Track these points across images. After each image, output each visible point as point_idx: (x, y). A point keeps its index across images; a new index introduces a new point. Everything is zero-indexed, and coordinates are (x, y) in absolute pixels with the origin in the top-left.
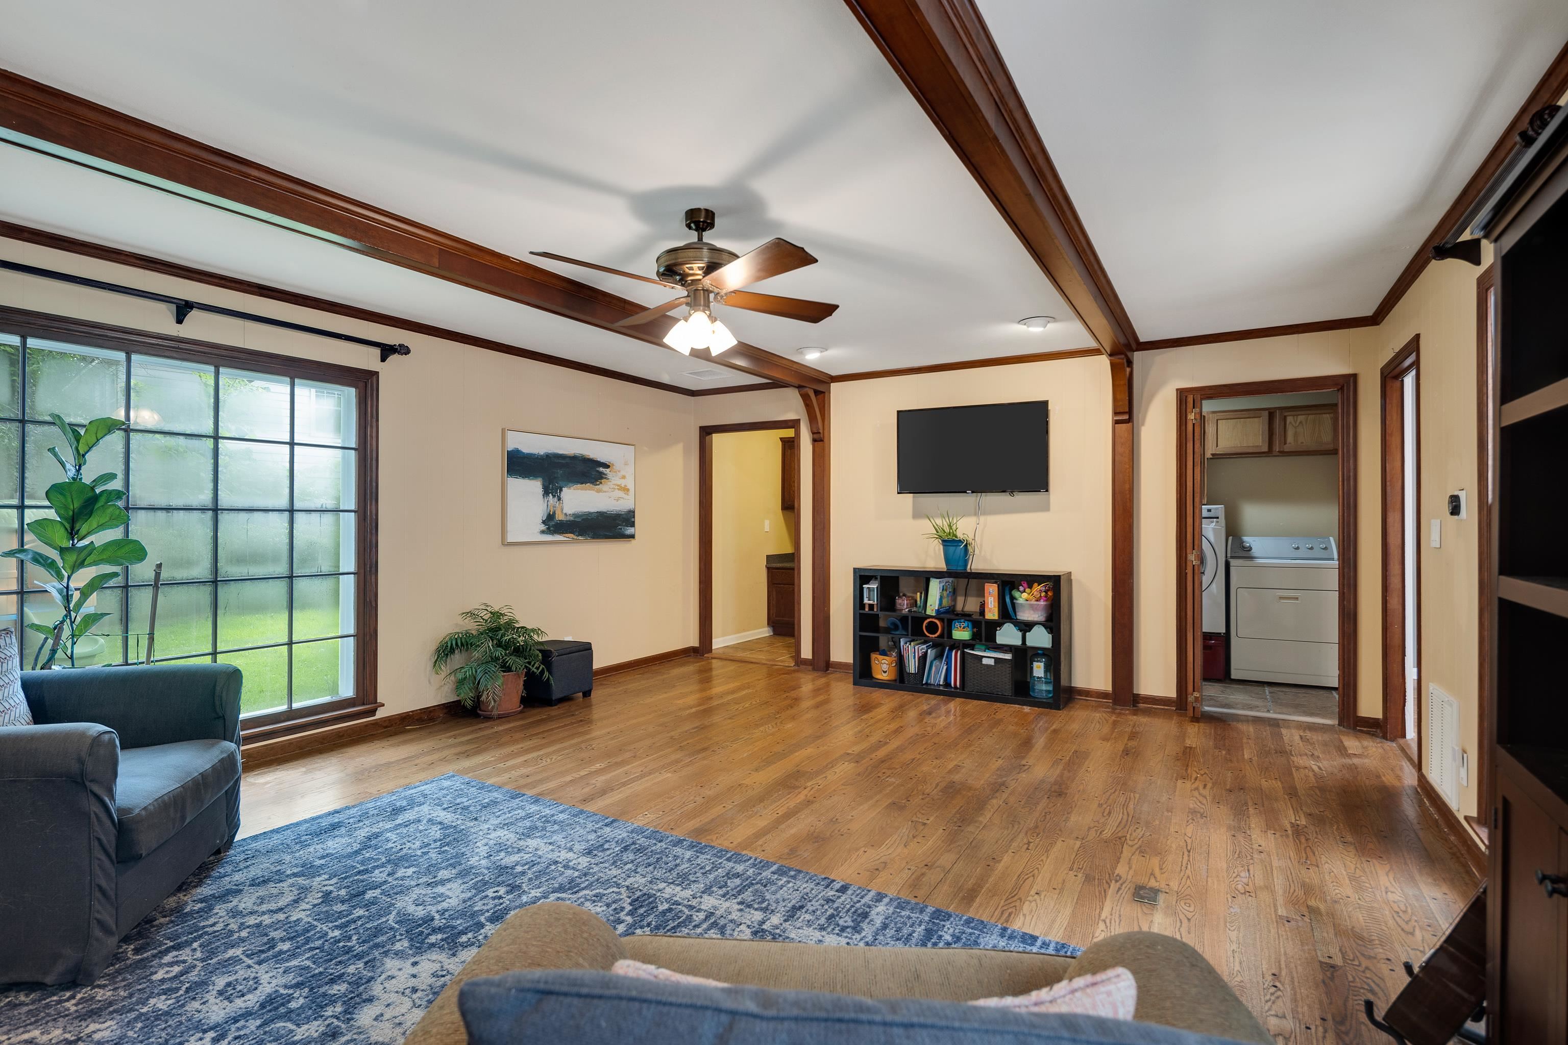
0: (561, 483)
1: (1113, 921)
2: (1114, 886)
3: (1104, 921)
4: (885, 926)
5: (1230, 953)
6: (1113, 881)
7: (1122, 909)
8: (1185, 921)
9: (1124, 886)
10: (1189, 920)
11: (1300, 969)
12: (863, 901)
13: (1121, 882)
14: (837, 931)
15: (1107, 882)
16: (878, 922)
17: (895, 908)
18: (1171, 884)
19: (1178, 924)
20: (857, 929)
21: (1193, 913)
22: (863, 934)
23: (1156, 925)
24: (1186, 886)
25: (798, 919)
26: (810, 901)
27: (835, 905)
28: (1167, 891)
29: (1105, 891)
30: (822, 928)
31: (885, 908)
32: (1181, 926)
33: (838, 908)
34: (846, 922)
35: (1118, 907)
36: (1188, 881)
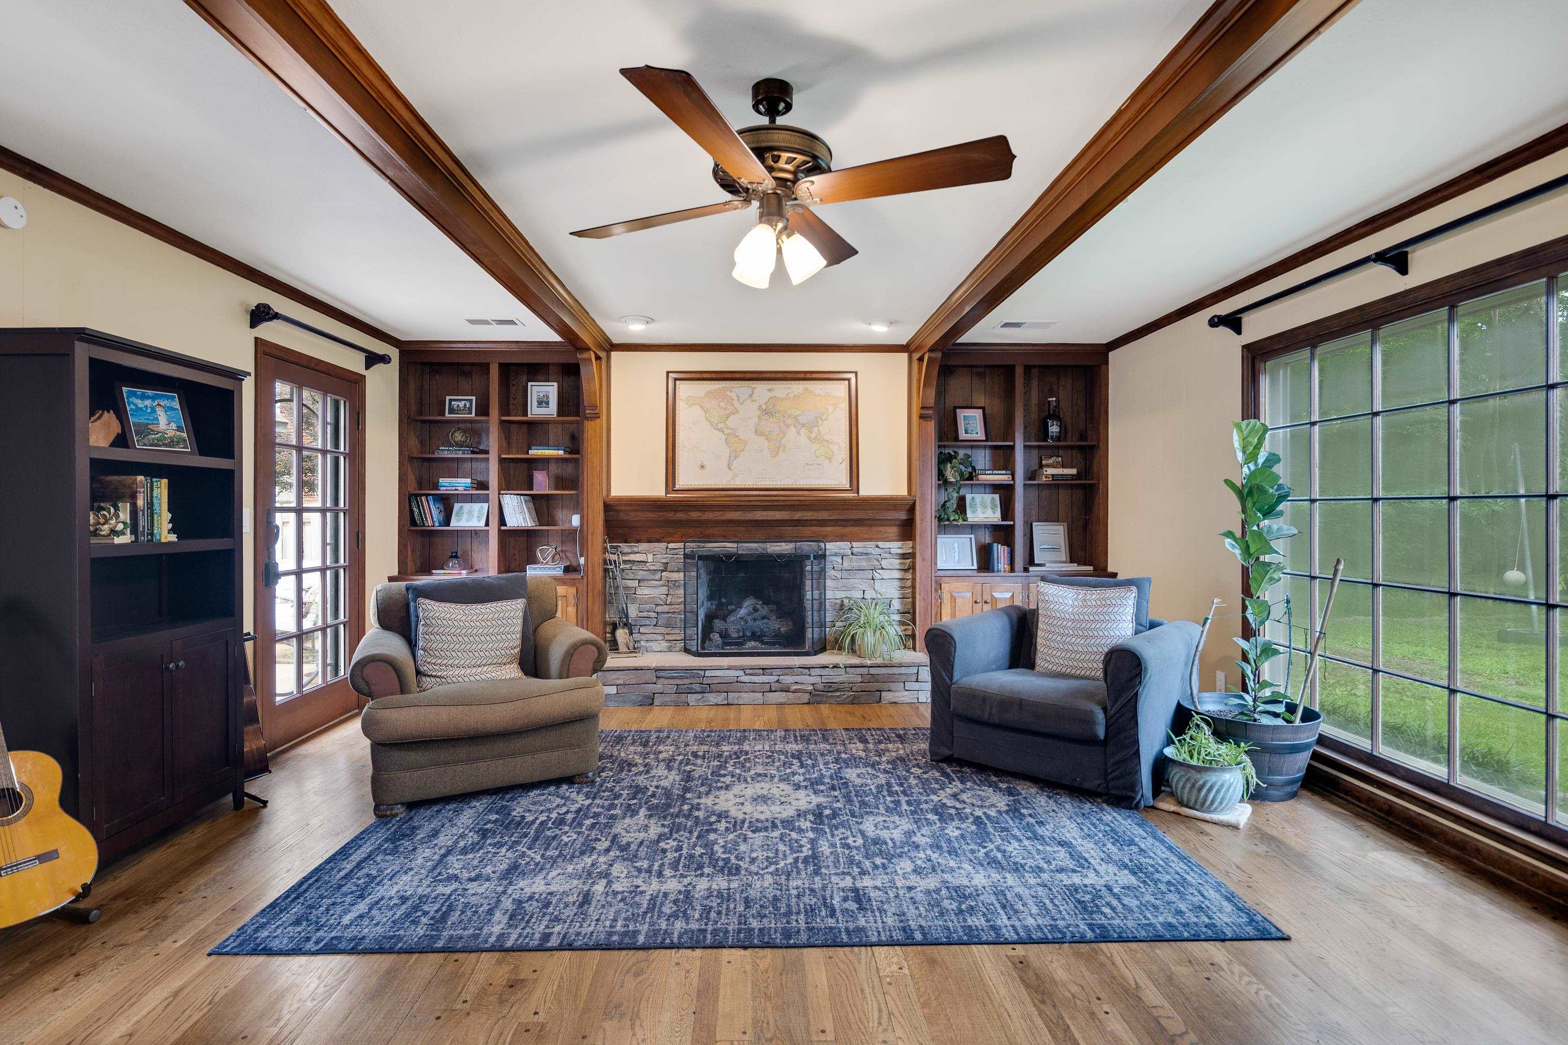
4: (490, 912)
12: (519, 930)
14: (537, 896)
16: (498, 915)
17: (480, 934)
20: (519, 903)
22: (510, 900)
25: (579, 894)
26: (575, 914)
27: (547, 917)
30: (551, 894)
31: (492, 929)
33: (543, 916)
34: (531, 905)
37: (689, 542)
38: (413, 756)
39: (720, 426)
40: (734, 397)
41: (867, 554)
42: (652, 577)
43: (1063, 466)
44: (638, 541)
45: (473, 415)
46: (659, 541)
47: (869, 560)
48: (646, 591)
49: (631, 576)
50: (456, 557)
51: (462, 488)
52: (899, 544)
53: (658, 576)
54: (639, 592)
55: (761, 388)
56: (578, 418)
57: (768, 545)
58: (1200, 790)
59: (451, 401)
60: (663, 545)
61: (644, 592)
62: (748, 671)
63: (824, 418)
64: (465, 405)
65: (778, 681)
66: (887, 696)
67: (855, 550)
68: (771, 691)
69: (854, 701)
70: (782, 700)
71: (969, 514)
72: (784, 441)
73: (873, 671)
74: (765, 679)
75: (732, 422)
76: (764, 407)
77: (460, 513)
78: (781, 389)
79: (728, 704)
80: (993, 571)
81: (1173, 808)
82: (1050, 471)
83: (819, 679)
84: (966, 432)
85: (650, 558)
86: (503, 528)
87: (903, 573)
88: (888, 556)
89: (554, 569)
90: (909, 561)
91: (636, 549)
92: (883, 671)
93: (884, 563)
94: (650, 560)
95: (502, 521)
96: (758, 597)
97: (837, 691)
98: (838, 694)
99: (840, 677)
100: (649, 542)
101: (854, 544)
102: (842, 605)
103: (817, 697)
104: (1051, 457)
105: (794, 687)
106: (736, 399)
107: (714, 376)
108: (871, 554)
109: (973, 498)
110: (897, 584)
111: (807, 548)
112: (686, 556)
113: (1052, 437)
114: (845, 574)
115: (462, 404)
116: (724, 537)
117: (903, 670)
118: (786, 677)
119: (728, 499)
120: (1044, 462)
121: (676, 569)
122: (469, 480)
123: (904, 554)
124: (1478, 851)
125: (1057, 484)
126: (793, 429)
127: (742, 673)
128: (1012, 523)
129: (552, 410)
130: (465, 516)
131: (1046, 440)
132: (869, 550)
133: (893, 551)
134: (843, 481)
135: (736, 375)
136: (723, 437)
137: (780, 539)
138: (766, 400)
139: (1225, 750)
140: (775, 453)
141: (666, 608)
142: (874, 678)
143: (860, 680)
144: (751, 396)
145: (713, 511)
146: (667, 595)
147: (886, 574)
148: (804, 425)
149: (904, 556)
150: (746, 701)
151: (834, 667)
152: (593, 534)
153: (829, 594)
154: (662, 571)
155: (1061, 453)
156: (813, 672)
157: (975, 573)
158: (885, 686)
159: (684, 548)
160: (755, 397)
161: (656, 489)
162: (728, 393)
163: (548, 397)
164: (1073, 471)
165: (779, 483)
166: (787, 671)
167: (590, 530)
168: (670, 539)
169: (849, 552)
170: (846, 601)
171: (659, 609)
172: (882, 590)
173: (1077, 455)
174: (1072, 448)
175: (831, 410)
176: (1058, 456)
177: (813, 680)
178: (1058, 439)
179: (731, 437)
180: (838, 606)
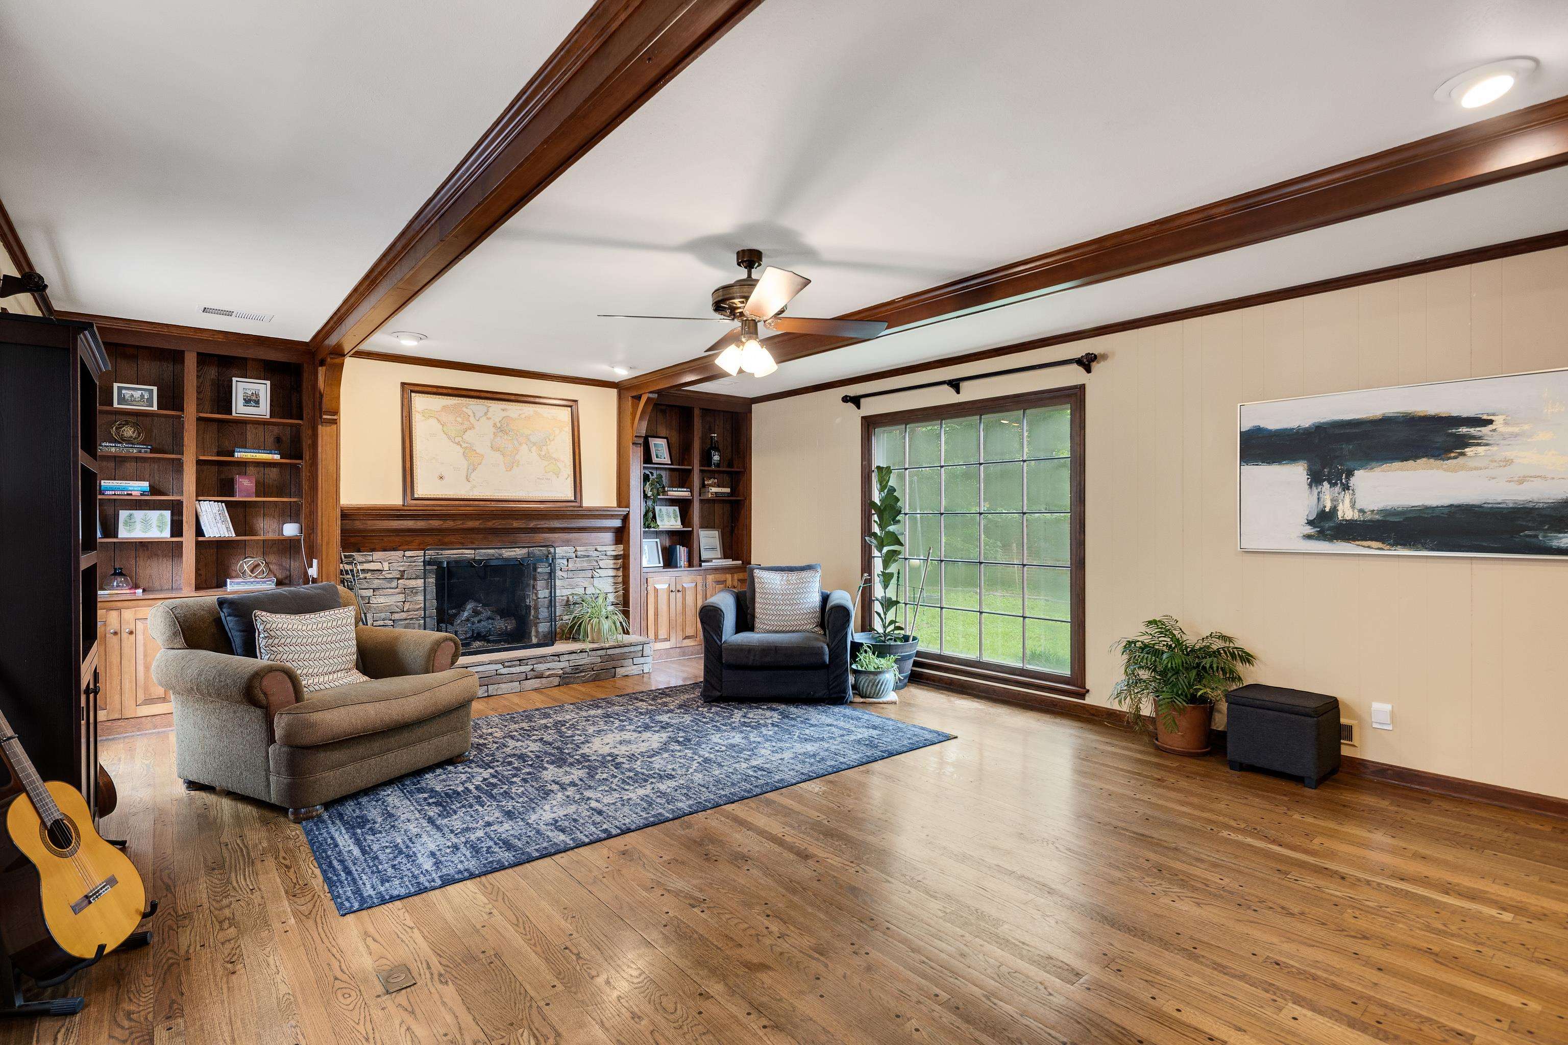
0: (1350, 464)
1: (404, 932)
2: (437, 967)
3: (412, 928)
5: (281, 969)
6: (443, 972)
7: (406, 948)
8: (339, 974)
9: (428, 976)
10: (336, 979)
11: (207, 994)
13: (436, 977)
15: (448, 966)
18: (380, 1013)
19: (344, 967)
21: (335, 989)
23: (364, 953)
24: (362, 1022)
28: (379, 1000)
29: (441, 956)
32: (340, 966)
35: (411, 948)
36: (364, 1033)
37: (428, 550)
38: (337, 755)
39: (457, 440)
40: (470, 413)
41: (588, 556)
42: (389, 585)
43: (719, 486)
44: (373, 550)
45: (155, 408)
46: (394, 549)
47: (590, 561)
48: (382, 600)
49: (366, 586)
50: (121, 574)
51: (138, 493)
52: (613, 547)
53: (394, 584)
54: (373, 600)
55: (496, 407)
56: (300, 422)
57: (504, 551)
58: (877, 686)
59: (120, 389)
60: (400, 553)
61: (380, 600)
62: (506, 664)
63: (551, 438)
64: (142, 396)
65: (532, 670)
66: (620, 671)
67: (579, 553)
68: (527, 679)
69: (596, 679)
70: (536, 686)
71: (659, 522)
72: (517, 457)
73: (610, 652)
74: (523, 669)
75: (469, 435)
76: (499, 425)
77: (130, 522)
78: (514, 409)
79: (488, 696)
80: (676, 567)
81: (862, 700)
82: (714, 490)
83: (567, 664)
84: (657, 457)
85: (386, 566)
86: (200, 539)
87: (615, 571)
88: (604, 557)
89: (264, 582)
90: (620, 561)
91: (371, 558)
92: (618, 651)
93: (602, 564)
94: (386, 568)
95: (199, 532)
96: (478, 601)
97: (581, 672)
98: (583, 674)
99: (584, 660)
100: (385, 550)
101: (578, 549)
102: (568, 601)
103: (566, 679)
104: (710, 478)
105: (548, 673)
106: (472, 415)
107: (450, 391)
108: (592, 556)
109: (660, 510)
110: (611, 580)
111: (538, 553)
112: (425, 563)
113: (714, 464)
114: (570, 574)
115: (137, 394)
116: (462, 544)
117: (632, 649)
118: (539, 665)
119: (471, 508)
120: (706, 482)
121: (414, 576)
122: (146, 484)
123: (616, 556)
124: (994, 689)
125: (718, 500)
126: (524, 446)
127: (500, 666)
128: (690, 529)
129: (263, 410)
130: (138, 526)
131: (710, 466)
132: (591, 553)
133: (608, 553)
134: (567, 493)
135: (472, 393)
136: (462, 451)
137: (513, 545)
138: (500, 419)
139: (883, 662)
140: (510, 468)
141: (404, 615)
142: (611, 658)
143: (600, 661)
144: (486, 414)
145: (454, 520)
146: (404, 602)
147: (602, 573)
148: (534, 444)
149: (616, 557)
150: (505, 691)
151: (581, 652)
152: (328, 543)
153: (558, 593)
154: (398, 579)
155: (716, 475)
156: (562, 658)
157: (661, 569)
158: (619, 663)
159: (424, 556)
160: (489, 415)
161: (394, 498)
162: (464, 409)
163: (257, 395)
164: (728, 490)
165: (514, 494)
166: (540, 660)
167: (325, 539)
168: (406, 547)
169: (574, 555)
170: (571, 597)
171: (396, 616)
172: (600, 587)
173: (726, 478)
174: (723, 472)
175: (557, 432)
176: (715, 478)
177: (562, 665)
178: (718, 465)
179: (468, 451)
180: (564, 603)
